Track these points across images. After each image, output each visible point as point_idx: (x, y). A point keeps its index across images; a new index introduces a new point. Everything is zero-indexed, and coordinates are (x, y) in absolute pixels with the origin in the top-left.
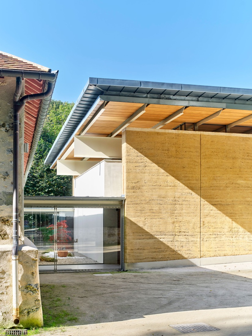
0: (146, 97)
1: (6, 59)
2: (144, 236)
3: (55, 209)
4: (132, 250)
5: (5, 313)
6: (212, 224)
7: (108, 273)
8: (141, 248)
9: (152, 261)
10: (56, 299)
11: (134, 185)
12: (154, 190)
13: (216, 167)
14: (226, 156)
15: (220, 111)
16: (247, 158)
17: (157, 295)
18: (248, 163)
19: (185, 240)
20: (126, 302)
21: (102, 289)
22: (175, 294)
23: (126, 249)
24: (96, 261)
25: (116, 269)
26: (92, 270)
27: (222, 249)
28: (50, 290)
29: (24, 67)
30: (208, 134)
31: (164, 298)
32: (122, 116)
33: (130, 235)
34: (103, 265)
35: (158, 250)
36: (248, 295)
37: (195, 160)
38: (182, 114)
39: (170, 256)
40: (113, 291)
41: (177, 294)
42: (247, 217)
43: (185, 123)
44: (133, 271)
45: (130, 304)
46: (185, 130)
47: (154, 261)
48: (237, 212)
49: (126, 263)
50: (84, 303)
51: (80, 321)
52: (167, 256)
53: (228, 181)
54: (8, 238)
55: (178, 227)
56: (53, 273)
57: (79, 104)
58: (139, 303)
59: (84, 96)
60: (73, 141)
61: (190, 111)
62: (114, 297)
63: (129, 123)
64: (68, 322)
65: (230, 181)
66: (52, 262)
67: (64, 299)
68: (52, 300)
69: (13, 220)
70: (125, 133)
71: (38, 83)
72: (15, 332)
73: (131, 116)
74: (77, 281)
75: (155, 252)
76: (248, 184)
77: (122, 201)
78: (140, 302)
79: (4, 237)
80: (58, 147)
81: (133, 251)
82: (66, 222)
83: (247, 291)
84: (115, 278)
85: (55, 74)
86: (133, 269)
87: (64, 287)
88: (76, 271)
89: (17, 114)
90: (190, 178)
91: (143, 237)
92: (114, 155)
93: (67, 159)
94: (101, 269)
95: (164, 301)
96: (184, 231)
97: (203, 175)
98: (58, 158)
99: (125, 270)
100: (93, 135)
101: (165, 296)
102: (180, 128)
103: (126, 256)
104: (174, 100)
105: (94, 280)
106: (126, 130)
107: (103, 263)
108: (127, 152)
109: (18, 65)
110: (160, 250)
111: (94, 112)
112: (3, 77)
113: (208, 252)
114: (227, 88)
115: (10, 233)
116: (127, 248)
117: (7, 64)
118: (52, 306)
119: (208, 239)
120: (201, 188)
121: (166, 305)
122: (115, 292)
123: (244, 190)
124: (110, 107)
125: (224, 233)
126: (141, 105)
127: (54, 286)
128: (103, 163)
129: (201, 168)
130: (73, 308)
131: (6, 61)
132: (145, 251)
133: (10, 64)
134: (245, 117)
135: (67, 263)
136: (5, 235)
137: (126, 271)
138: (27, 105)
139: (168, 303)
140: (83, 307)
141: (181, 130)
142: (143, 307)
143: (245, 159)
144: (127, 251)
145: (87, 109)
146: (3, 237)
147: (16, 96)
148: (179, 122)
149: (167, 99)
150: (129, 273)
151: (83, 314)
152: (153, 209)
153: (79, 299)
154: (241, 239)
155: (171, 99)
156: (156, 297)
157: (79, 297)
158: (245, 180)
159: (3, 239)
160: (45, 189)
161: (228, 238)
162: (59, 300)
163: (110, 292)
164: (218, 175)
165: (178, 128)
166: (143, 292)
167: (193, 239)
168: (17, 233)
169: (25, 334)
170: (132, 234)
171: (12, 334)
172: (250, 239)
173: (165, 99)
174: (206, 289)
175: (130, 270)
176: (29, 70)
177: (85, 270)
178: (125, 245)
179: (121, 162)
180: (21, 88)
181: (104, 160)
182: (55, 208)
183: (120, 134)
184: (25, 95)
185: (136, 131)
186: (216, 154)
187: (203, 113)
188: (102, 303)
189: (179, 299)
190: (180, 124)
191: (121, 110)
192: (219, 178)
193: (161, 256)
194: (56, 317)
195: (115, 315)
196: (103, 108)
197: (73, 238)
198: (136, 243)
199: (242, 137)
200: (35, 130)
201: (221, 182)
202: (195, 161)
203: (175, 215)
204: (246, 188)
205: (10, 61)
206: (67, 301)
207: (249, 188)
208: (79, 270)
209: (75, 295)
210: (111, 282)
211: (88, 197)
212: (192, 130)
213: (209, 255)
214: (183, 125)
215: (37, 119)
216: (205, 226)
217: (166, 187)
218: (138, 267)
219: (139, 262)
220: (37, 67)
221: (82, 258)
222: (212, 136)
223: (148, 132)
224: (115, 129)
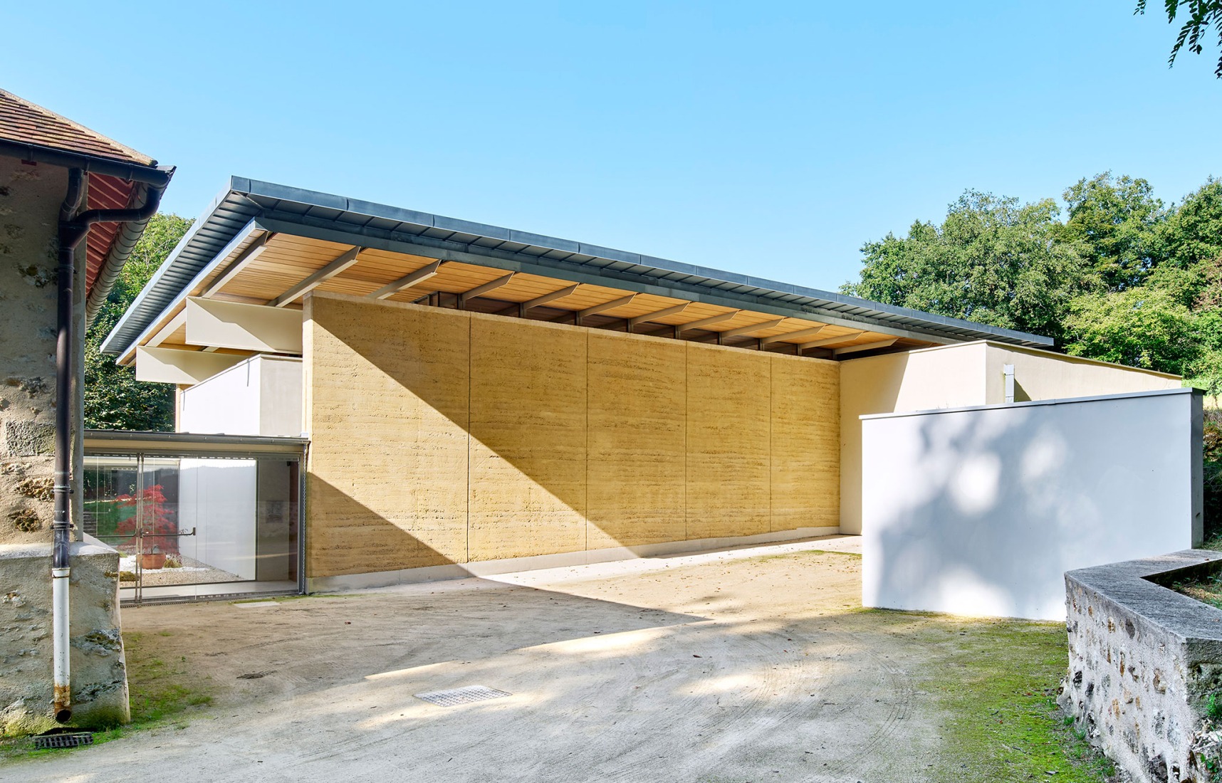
0: (360, 233)
1: (40, 121)
2: (352, 520)
3: (138, 460)
4: (324, 549)
5: (32, 699)
6: (491, 495)
7: (269, 600)
8: (343, 544)
9: (368, 572)
10: (149, 662)
11: (329, 412)
12: (374, 425)
13: (499, 384)
14: (520, 364)
15: (511, 275)
16: (559, 368)
17: (384, 639)
18: (560, 378)
19: (436, 527)
20: (319, 657)
21: (259, 634)
22: (420, 636)
23: (311, 548)
24: (238, 576)
25: (288, 591)
26: (230, 595)
27: (509, 543)
28: (133, 644)
29: (90, 147)
30: (484, 319)
31: (400, 644)
32: (305, 265)
33: (319, 519)
34: (254, 583)
35: (381, 548)
36: (561, 630)
37: (459, 368)
38: (435, 274)
39: (406, 561)
40: (285, 637)
41: (425, 636)
42: (556, 482)
43: (439, 292)
44: (326, 594)
45: (327, 662)
46: (439, 306)
47: (371, 572)
48: (538, 473)
49: (311, 577)
50: (222, 667)
51: (219, 703)
52: (400, 561)
53: (523, 412)
54: (40, 527)
55: (422, 502)
56: (131, 606)
57: (203, 228)
58: (347, 658)
59: (216, 213)
60: (183, 306)
61: (450, 271)
62: (289, 650)
63: (320, 281)
64: (191, 708)
65: (527, 412)
66: (125, 581)
67: (171, 660)
68: (139, 665)
69: (54, 487)
70: (310, 301)
71: (122, 185)
72: (58, 739)
73: (322, 268)
74: (196, 622)
75: (374, 552)
76: (560, 419)
77: (303, 445)
78: (348, 655)
79: (28, 525)
80: (141, 317)
81: (327, 551)
82: (161, 490)
83: (559, 622)
84: (286, 611)
85: (168, 174)
86: (326, 589)
87: (167, 636)
88: (190, 600)
89: (70, 250)
90: (449, 404)
91: (348, 522)
92: (286, 347)
93: (163, 345)
94: (253, 593)
95: (400, 651)
96: (436, 508)
97: (475, 399)
98: (139, 340)
99: (307, 593)
100: (235, 299)
101: (401, 641)
102: (428, 300)
103: (310, 563)
104: (419, 244)
105: (238, 616)
106: (312, 297)
107: (254, 579)
108: (315, 342)
109: (72, 139)
110: (386, 548)
111: (240, 251)
112: (34, 164)
113: (483, 551)
114: (522, 234)
115: (46, 517)
116: (313, 545)
117: (44, 134)
118: (143, 678)
119: (482, 526)
120: (472, 424)
121: (403, 658)
122: (291, 639)
123: (551, 430)
124: (278, 244)
125: (514, 513)
126: (349, 247)
127: (140, 636)
128: (256, 361)
129: (471, 384)
130: (195, 678)
131: (41, 125)
132: (354, 551)
133: (51, 135)
134: (556, 292)
135: (164, 581)
136: (32, 521)
137: (311, 594)
138: (93, 231)
139: (407, 653)
140: (223, 675)
141: (430, 305)
142: (357, 665)
143: (554, 371)
144: (314, 552)
145: (222, 243)
146: (26, 525)
147: (68, 209)
148: (426, 289)
149: (403, 241)
150: (316, 599)
151: (225, 689)
152: (371, 463)
153: (208, 658)
154: (545, 523)
155: (411, 242)
156: (382, 643)
157: (207, 655)
158: (554, 411)
159: (26, 530)
160: (99, 411)
161: (522, 523)
162: (159, 664)
163: (278, 639)
164: (504, 400)
165: (424, 299)
166: (352, 637)
167: (452, 525)
168: (64, 517)
169: (86, 741)
170: (323, 516)
171: (54, 744)
172: (562, 524)
173: (399, 241)
174: (482, 623)
175: (319, 592)
176: (103, 157)
177: (214, 595)
178: (308, 540)
179: (301, 361)
180: (82, 194)
181: (259, 355)
182: (140, 458)
183: (300, 302)
184: (89, 208)
185: (335, 300)
186: (499, 358)
187: (477, 275)
188: (263, 663)
189: (428, 644)
190: (429, 293)
191: (303, 254)
192: (505, 405)
193: (388, 561)
194: (158, 701)
195: (298, 686)
196: (262, 244)
197: (176, 526)
198: (332, 534)
199: (550, 329)
200: (97, 280)
201: (509, 414)
202: (459, 371)
203: (419, 476)
204: (556, 427)
205: (52, 127)
206: (179, 665)
207: (561, 427)
208: (198, 597)
209: (196, 651)
210: (279, 618)
211: (223, 435)
212: (453, 306)
213: (484, 555)
214: (434, 295)
215: (106, 258)
216: (477, 499)
217: (399, 420)
218: (338, 586)
219: (339, 575)
220: (122, 152)
221: (203, 569)
222: (493, 323)
223: (362, 304)
224: (287, 291)
